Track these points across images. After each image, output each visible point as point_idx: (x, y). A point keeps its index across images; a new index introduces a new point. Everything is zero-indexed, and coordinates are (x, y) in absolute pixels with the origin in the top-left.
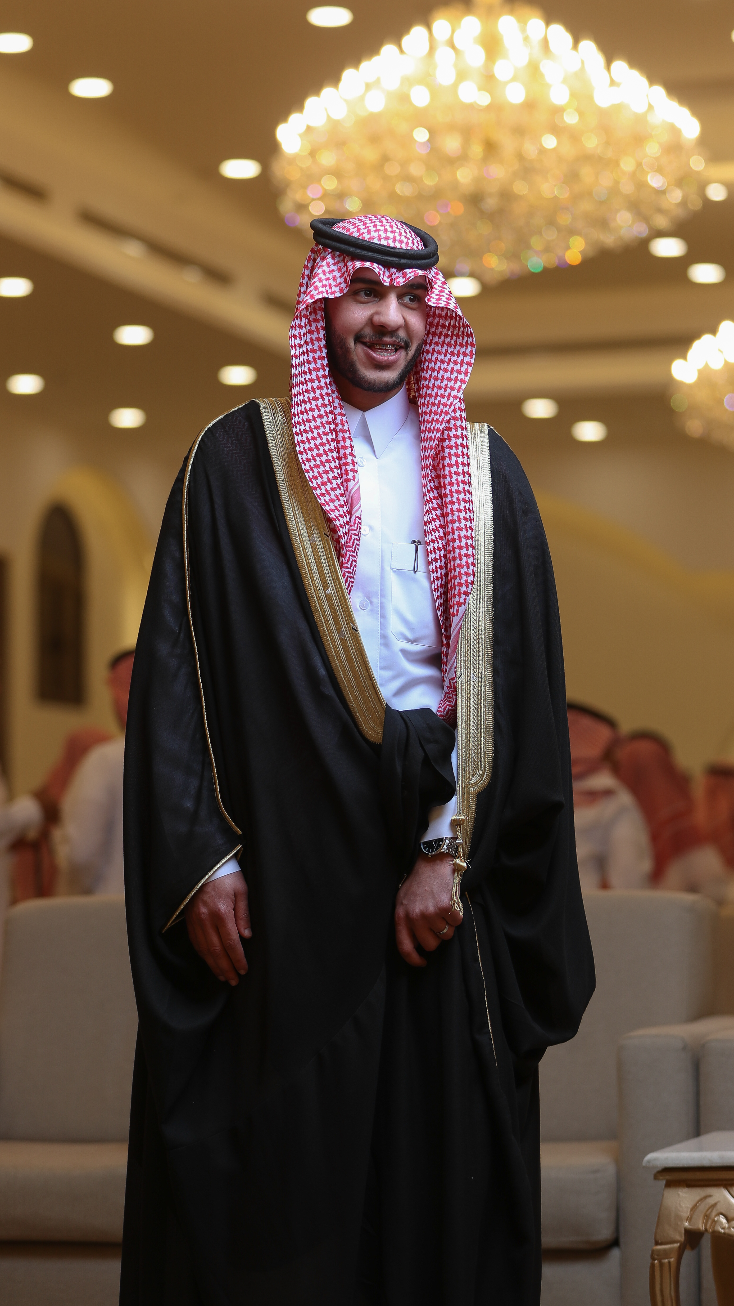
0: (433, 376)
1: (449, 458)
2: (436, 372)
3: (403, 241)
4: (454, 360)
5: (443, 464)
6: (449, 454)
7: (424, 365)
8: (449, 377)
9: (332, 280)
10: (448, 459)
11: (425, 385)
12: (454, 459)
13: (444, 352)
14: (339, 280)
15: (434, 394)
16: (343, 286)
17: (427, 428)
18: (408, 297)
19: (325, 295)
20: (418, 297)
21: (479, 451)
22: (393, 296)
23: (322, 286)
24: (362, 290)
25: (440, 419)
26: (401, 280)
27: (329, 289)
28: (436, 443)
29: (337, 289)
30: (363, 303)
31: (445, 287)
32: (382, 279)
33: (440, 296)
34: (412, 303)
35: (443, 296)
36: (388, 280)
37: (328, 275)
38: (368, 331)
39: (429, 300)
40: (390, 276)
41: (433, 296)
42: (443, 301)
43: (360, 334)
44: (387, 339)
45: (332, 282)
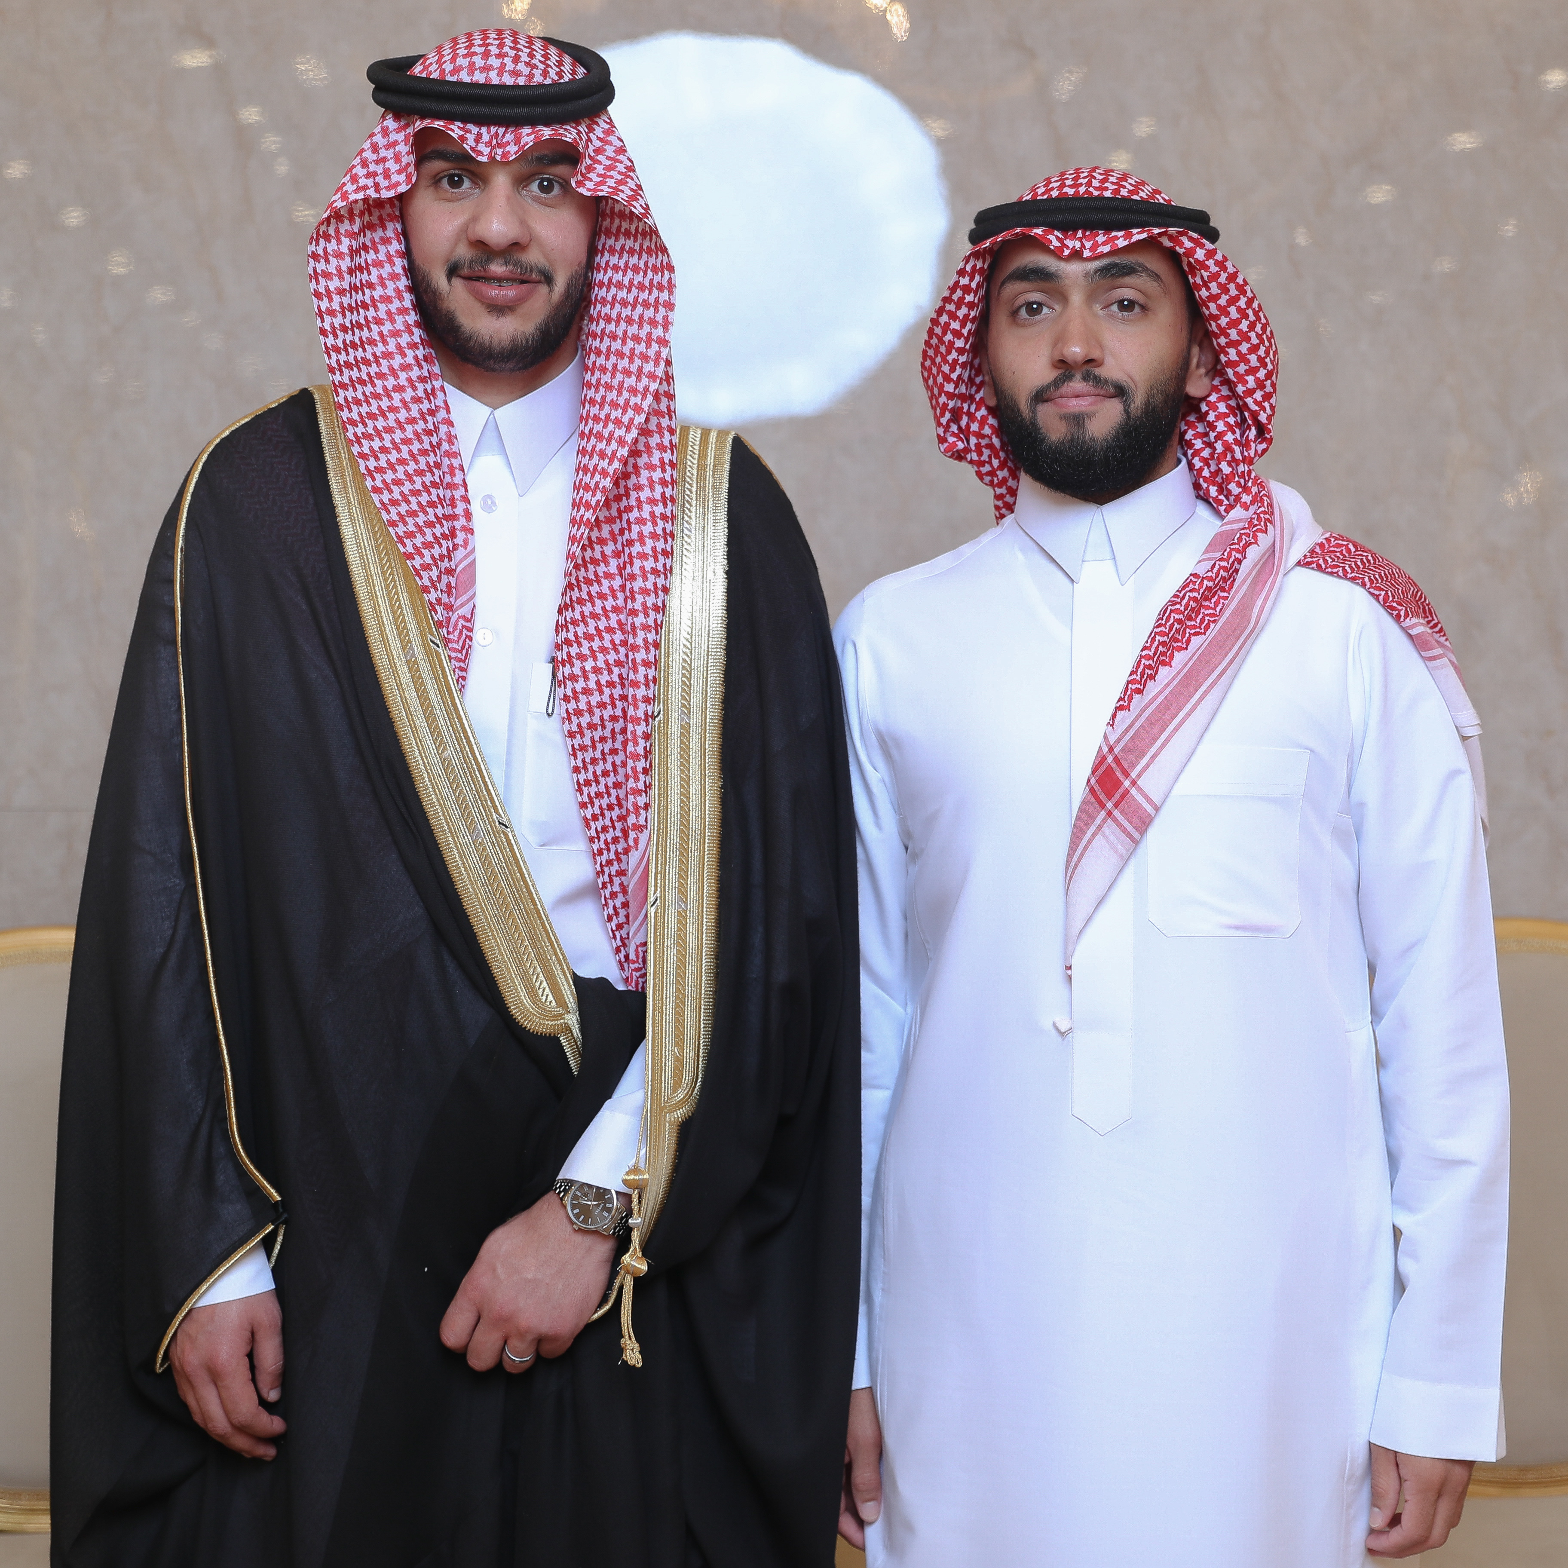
0: (607, 332)
2: (613, 323)
3: (522, 72)
4: (644, 300)
7: (594, 310)
8: (636, 333)
11: (593, 348)
13: (627, 284)
14: (405, 160)
15: (609, 366)
16: (411, 169)
17: (594, 431)
18: (537, 182)
19: (372, 193)
20: (561, 181)
21: (709, 480)
22: (501, 181)
23: (368, 175)
24: (445, 176)
25: (625, 419)
26: (512, 149)
27: (385, 178)
28: (616, 464)
29: (402, 178)
30: (450, 200)
31: (622, 158)
32: (472, 149)
33: (605, 176)
34: (545, 196)
35: (611, 177)
36: (486, 150)
37: (383, 153)
38: (464, 253)
39: (580, 183)
40: (491, 141)
41: (592, 175)
42: (609, 187)
43: (453, 260)
44: (495, 268)
45: (392, 166)
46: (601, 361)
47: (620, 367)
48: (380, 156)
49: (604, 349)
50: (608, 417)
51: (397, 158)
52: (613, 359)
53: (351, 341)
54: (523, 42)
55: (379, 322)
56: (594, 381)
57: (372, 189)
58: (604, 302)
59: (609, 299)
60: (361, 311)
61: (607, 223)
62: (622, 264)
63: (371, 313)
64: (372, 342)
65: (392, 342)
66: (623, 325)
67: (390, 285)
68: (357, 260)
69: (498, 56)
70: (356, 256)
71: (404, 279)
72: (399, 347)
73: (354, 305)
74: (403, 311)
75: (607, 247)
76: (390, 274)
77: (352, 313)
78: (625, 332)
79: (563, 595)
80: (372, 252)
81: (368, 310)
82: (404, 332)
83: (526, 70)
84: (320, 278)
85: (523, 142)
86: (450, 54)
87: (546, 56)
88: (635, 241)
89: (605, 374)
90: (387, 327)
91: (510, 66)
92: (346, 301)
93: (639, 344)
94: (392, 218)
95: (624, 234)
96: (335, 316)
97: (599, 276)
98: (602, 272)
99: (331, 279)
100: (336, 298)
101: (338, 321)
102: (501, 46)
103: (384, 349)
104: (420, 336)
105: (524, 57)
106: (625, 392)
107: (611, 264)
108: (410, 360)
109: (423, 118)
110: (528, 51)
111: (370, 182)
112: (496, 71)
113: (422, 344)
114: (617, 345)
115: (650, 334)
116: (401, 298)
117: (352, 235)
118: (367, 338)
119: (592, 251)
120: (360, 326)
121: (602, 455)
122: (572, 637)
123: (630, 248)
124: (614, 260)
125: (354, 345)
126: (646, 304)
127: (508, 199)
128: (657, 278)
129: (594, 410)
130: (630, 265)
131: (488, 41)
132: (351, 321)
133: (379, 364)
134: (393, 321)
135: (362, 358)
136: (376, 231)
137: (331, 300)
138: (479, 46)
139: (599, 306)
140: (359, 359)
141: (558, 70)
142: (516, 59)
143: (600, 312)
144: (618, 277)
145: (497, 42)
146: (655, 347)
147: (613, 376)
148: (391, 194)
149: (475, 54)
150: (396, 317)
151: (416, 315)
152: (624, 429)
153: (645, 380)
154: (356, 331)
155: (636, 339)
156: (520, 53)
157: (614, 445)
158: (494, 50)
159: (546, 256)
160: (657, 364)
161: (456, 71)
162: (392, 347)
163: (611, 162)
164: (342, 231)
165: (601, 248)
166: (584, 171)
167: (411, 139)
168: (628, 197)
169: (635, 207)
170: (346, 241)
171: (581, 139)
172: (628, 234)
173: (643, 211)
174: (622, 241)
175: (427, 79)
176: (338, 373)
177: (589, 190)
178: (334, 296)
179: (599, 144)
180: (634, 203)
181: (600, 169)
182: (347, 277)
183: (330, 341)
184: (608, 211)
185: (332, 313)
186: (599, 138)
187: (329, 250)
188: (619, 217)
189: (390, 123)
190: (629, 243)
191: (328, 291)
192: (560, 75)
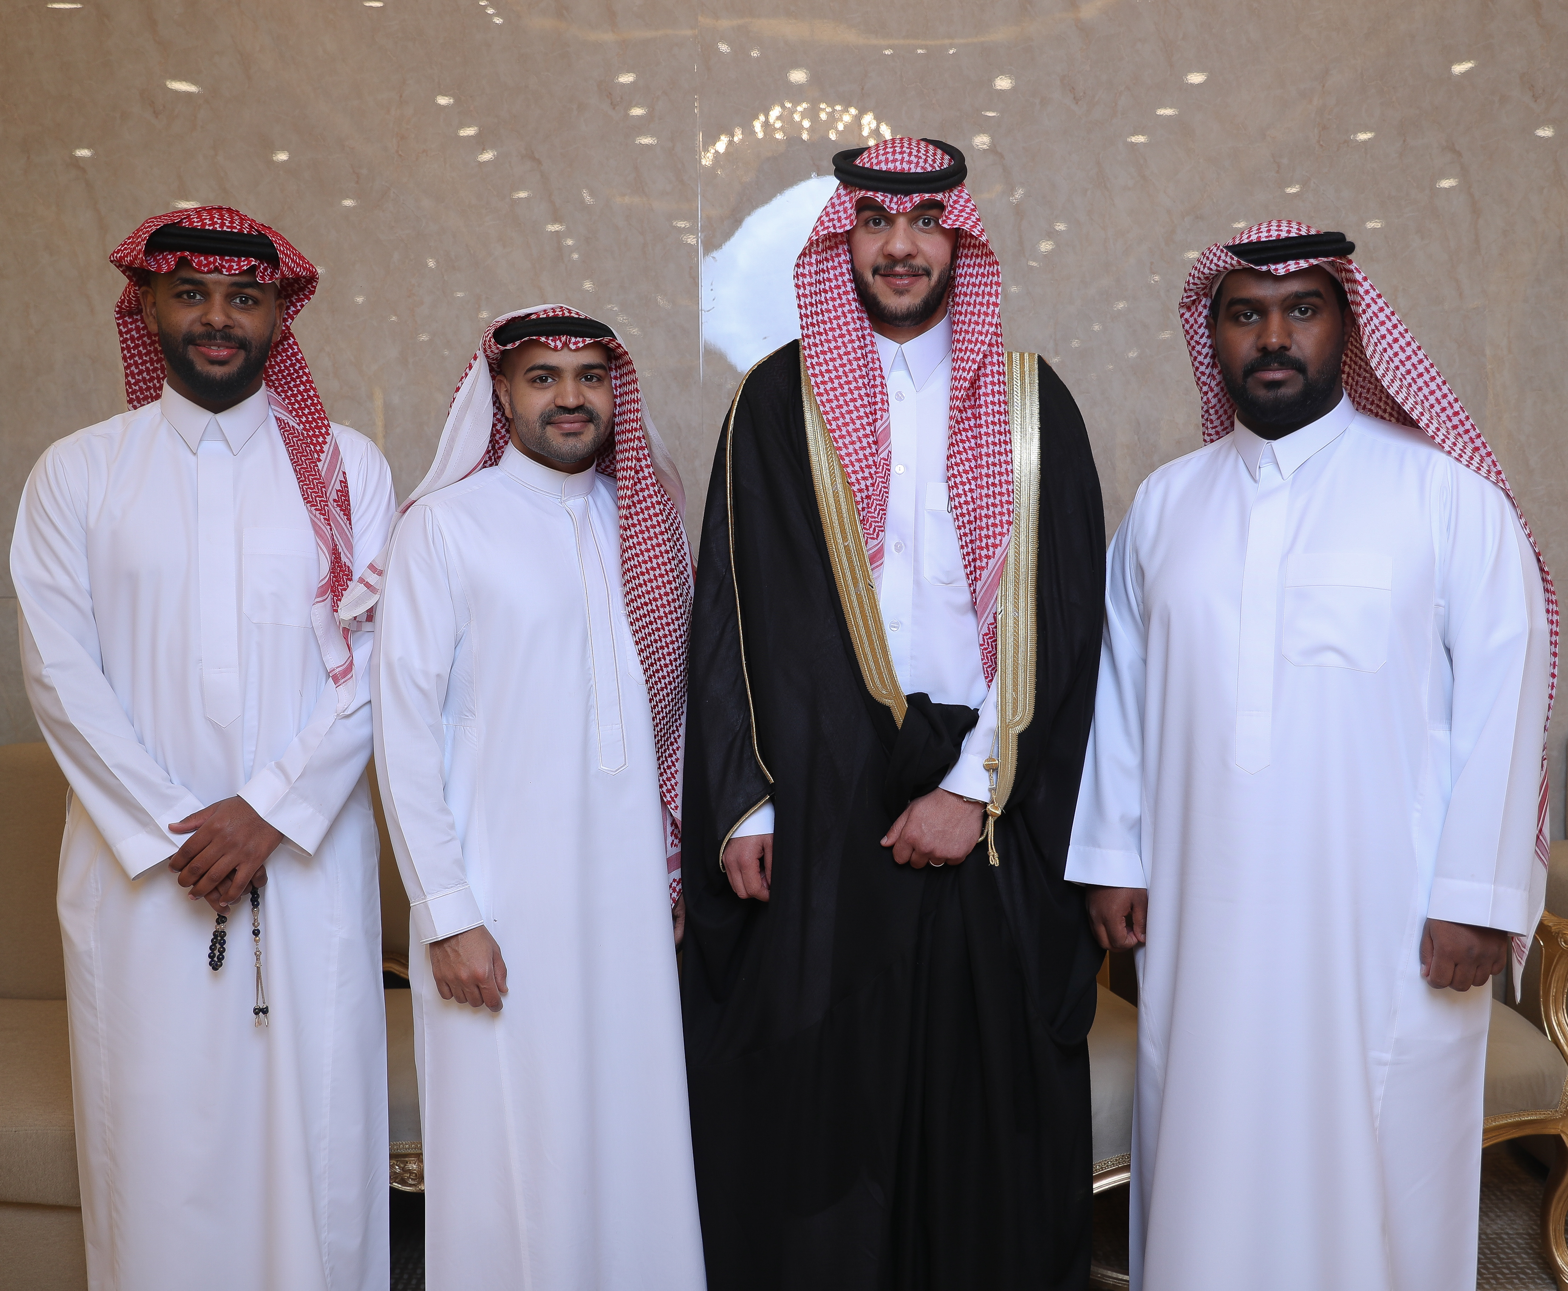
0: (965, 302)
1: (985, 387)
2: (968, 297)
3: (913, 161)
4: (985, 282)
5: (979, 393)
6: (985, 383)
8: (981, 301)
9: (842, 212)
10: (983, 388)
11: (957, 311)
12: (990, 387)
13: (975, 274)
14: (850, 212)
15: (967, 320)
16: (853, 217)
17: (960, 357)
18: (922, 220)
19: (832, 230)
20: (935, 219)
21: (1027, 380)
22: (902, 222)
23: (829, 221)
24: (871, 220)
25: (976, 349)
26: (908, 204)
27: (838, 222)
28: (971, 374)
29: (848, 221)
30: (874, 233)
31: (968, 204)
32: (888, 206)
33: (959, 216)
34: (926, 228)
35: (962, 216)
36: (895, 207)
37: (837, 208)
38: (881, 261)
39: (944, 222)
40: (897, 202)
41: (952, 216)
42: (960, 222)
43: (876, 266)
44: (899, 269)
45: (842, 215)
46: (962, 318)
47: (972, 321)
48: (836, 210)
49: (964, 311)
50: (966, 348)
51: (845, 211)
52: (969, 316)
53: (815, 311)
54: (914, 144)
55: (833, 299)
56: (958, 330)
57: (832, 228)
58: (963, 285)
59: (966, 283)
60: (823, 294)
61: (963, 241)
62: (972, 263)
63: (829, 295)
64: (829, 311)
65: (840, 310)
66: (974, 297)
67: (840, 279)
68: (821, 266)
69: (902, 153)
70: (820, 264)
71: (847, 275)
72: (843, 313)
73: (818, 291)
74: (846, 293)
75: (964, 254)
76: (840, 273)
77: (817, 295)
78: (975, 301)
79: (948, 449)
80: (830, 261)
81: (827, 293)
82: (847, 304)
83: (915, 160)
84: (799, 277)
85: (914, 200)
86: (874, 153)
87: (927, 151)
88: (979, 250)
89: (964, 325)
90: (837, 303)
91: (907, 158)
92: (813, 289)
93: (983, 307)
94: (842, 243)
95: (973, 247)
96: (807, 298)
97: (959, 271)
98: (961, 268)
100: (808, 287)
101: (808, 301)
102: (902, 147)
103: (835, 314)
104: (856, 306)
105: (915, 153)
106: (975, 334)
107: (966, 264)
108: (849, 319)
109: (860, 190)
110: (917, 149)
111: (831, 225)
112: (899, 162)
113: (857, 310)
114: (971, 308)
115: (988, 300)
116: (845, 286)
117: (817, 253)
118: (826, 309)
119: (954, 256)
120: (821, 303)
121: (964, 369)
122: (956, 473)
123: (976, 254)
124: (968, 261)
125: (817, 314)
126: (986, 284)
127: (906, 230)
128: (991, 269)
129: (959, 346)
130: (977, 264)
131: (895, 145)
132: (816, 300)
133: (831, 323)
134: (841, 299)
135: (821, 320)
136: (833, 250)
138: (891, 148)
139: (960, 287)
140: (820, 321)
141: (933, 158)
142: (910, 154)
143: (961, 291)
144: (970, 270)
145: (900, 145)
146: (992, 308)
147: (969, 325)
148: (841, 231)
149: (888, 153)
150: (843, 296)
151: (854, 294)
152: (975, 354)
153: (987, 327)
154: (819, 305)
155: (981, 304)
156: (912, 150)
157: (970, 363)
158: (898, 149)
159: (927, 261)
160: (993, 317)
161: (879, 163)
162: (839, 313)
163: (962, 208)
164: (812, 250)
165: (960, 255)
166: (947, 214)
167: (853, 201)
168: (971, 226)
169: (974, 232)
170: (814, 256)
171: (945, 197)
172: (975, 246)
173: (979, 233)
174: (971, 251)
175: (863, 168)
176: (806, 329)
177: (949, 225)
178: (806, 287)
179: (956, 198)
180: (974, 229)
181: (956, 212)
182: (814, 276)
183: (803, 311)
184: (964, 235)
185: (805, 296)
186: (955, 195)
187: (805, 262)
188: (970, 237)
189: (842, 192)
190: (976, 251)
191: (804, 284)
192: (934, 161)
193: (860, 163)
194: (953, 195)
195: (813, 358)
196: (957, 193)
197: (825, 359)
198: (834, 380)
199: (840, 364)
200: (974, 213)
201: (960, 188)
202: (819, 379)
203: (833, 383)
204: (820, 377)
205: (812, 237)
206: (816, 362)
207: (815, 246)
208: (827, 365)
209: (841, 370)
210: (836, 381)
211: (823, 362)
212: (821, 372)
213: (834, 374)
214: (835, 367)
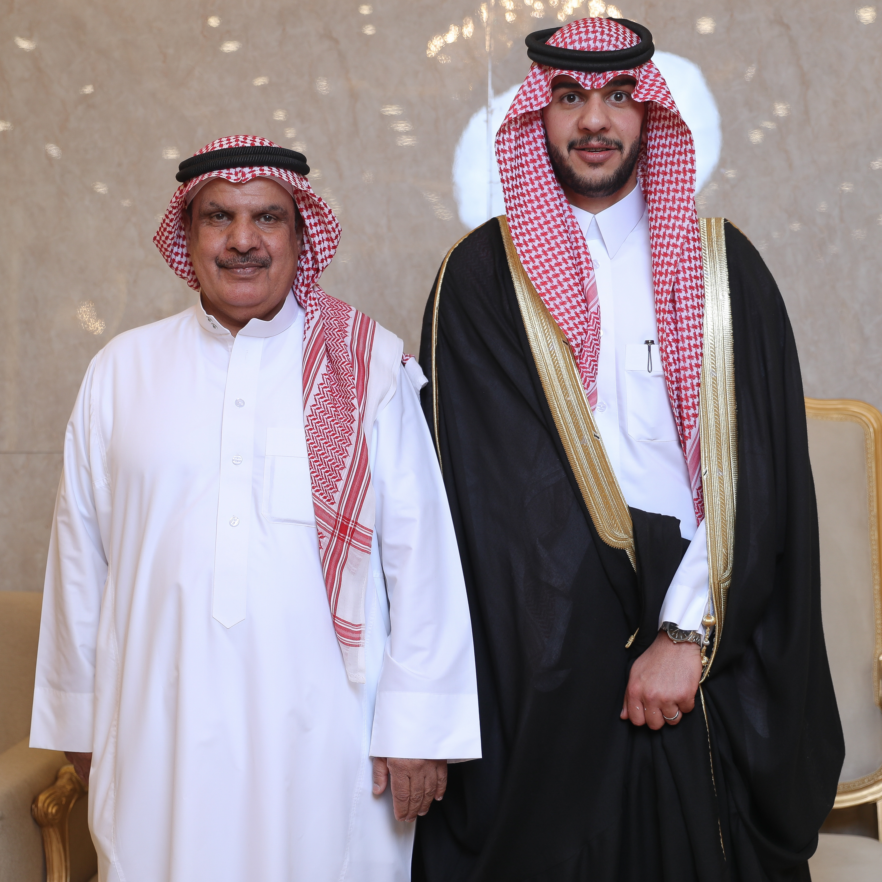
2: (664, 166)
3: (605, 40)
7: (651, 161)
9: (538, 90)
13: (668, 145)
14: (545, 89)
15: (665, 189)
16: (549, 94)
18: (614, 95)
19: (529, 109)
20: (627, 94)
22: (596, 97)
23: (526, 99)
24: (566, 96)
26: (602, 81)
27: (535, 100)
29: (544, 99)
30: (568, 109)
31: (658, 79)
32: (583, 83)
33: (649, 90)
34: (618, 102)
35: (653, 90)
36: (589, 83)
37: (533, 86)
38: (577, 136)
39: (636, 96)
40: (591, 79)
41: (643, 91)
42: (651, 95)
43: (571, 141)
44: (594, 143)
45: (538, 93)
46: (659, 187)
47: (671, 189)
48: (533, 88)
51: (541, 89)
52: (666, 185)
54: (605, 23)
55: (530, 173)
57: (529, 107)
58: (656, 156)
59: (659, 154)
60: (520, 168)
62: (664, 134)
63: (526, 169)
65: (536, 183)
67: (535, 153)
68: (519, 142)
69: (593, 32)
70: (518, 140)
71: (542, 149)
73: (517, 166)
74: (542, 166)
75: (655, 127)
76: (535, 148)
77: (516, 170)
81: (524, 167)
84: (501, 153)
85: (607, 77)
86: (567, 33)
87: (617, 30)
88: (670, 121)
89: (663, 194)
90: (534, 175)
91: (599, 37)
92: (513, 164)
94: (536, 119)
95: (662, 119)
96: (509, 172)
97: (652, 143)
98: (653, 140)
99: (506, 153)
100: (508, 163)
101: (509, 174)
102: (594, 26)
103: (532, 187)
104: (552, 177)
105: (606, 32)
107: (658, 135)
109: (555, 69)
110: (608, 27)
111: (528, 103)
112: (592, 41)
113: (554, 182)
114: (667, 177)
116: (540, 159)
117: (516, 130)
119: (645, 128)
120: (520, 177)
123: (667, 125)
124: (659, 133)
125: (517, 186)
127: (599, 105)
130: (669, 134)
131: (587, 25)
132: (516, 174)
133: (530, 195)
134: (537, 172)
136: (529, 127)
137: (506, 164)
138: (583, 27)
139: (654, 159)
140: (519, 193)
142: (602, 33)
143: (655, 161)
144: (663, 141)
145: (592, 25)
148: (538, 108)
149: (581, 32)
150: (538, 170)
153: (686, 193)
154: (518, 179)
156: (604, 30)
158: (590, 29)
159: (619, 135)
161: (572, 43)
163: (652, 82)
164: (511, 128)
165: (651, 128)
166: (638, 89)
167: (549, 79)
168: (662, 99)
169: (665, 104)
170: (513, 133)
171: (636, 73)
172: (665, 118)
173: (670, 105)
174: (662, 122)
175: (557, 48)
176: (509, 202)
177: (640, 99)
178: (507, 162)
179: (645, 73)
180: (665, 102)
181: (647, 86)
182: (514, 151)
183: (506, 185)
184: (653, 108)
185: (506, 171)
186: (645, 70)
187: (505, 138)
188: (660, 110)
189: (537, 70)
190: (667, 123)
191: (505, 159)
192: (625, 39)
193: (553, 43)
194: (642, 70)
195: (517, 229)
196: (646, 69)
197: (527, 229)
198: (538, 248)
199: (541, 233)
200: (664, 86)
201: (649, 64)
202: (524, 248)
203: (537, 250)
204: (524, 246)
205: (510, 114)
206: (520, 233)
207: (513, 123)
208: (530, 234)
209: (543, 238)
210: (540, 249)
211: (525, 232)
212: (524, 241)
213: (536, 243)
214: (537, 236)
